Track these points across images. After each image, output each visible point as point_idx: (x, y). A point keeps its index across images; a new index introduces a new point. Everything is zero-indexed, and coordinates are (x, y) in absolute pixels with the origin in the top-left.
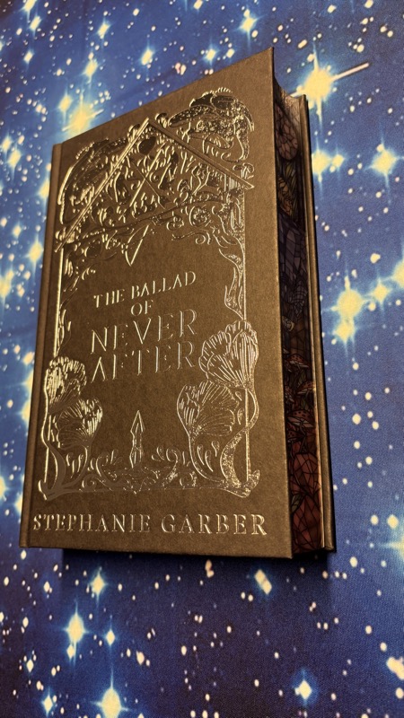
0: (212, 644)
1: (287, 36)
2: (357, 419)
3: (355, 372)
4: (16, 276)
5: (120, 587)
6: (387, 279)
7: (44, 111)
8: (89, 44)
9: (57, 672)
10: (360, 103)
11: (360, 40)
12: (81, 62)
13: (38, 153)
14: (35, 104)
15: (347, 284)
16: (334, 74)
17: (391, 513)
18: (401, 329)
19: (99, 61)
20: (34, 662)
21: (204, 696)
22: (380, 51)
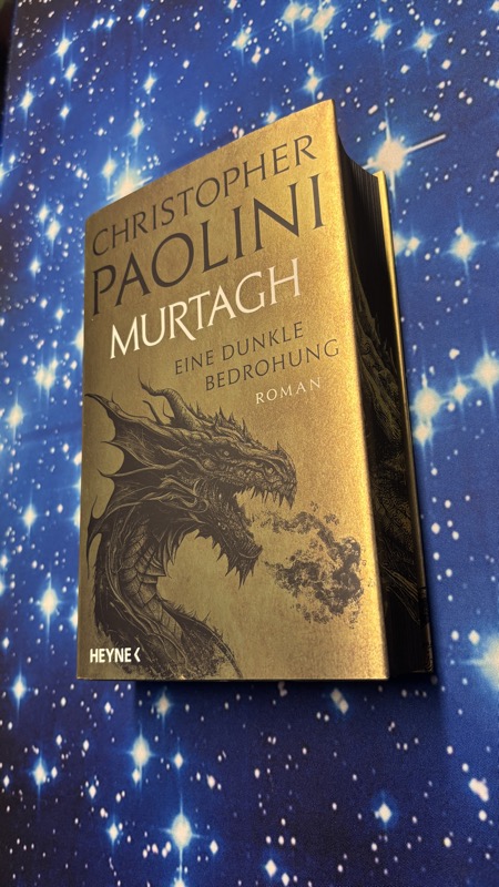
0: (287, 767)
1: (356, 100)
2: (436, 528)
3: (434, 477)
4: (60, 366)
5: (187, 708)
6: (467, 377)
7: (85, 176)
8: (134, 101)
9: (122, 798)
10: (436, 179)
11: (436, 107)
12: (126, 122)
13: (79, 225)
14: (74, 168)
15: (425, 382)
16: (408, 146)
17: (473, 628)
18: (482, 431)
19: (146, 120)
20: (97, 788)
21: (280, 821)
22: (458, 120)
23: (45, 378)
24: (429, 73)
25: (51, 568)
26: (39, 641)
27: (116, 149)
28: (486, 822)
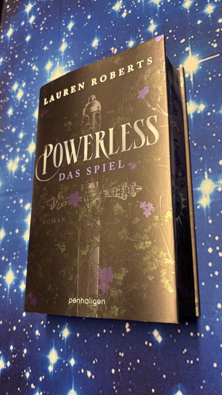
0: (129, 369)
1: (174, 36)
2: (210, 250)
3: (210, 224)
4: (21, 161)
5: (78, 335)
7: (37, 69)
8: (63, 34)
9: (43, 379)
10: (214, 76)
11: (215, 41)
12: (58, 43)
13: (34, 92)
14: (32, 65)
15: (206, 176)
16: (200, 59)
19: (68, 43)
20: (30, 373)
23: (12, 166)
24: (211, 24)
25: (11, 260)
26: (4, 297)
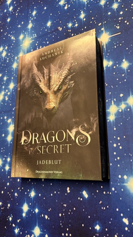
0: (69, 213)
1: (95, 21)
2: (115, 145)
3: (115, 131)
4: (5, 93)
5: (40, 195)
6: (125, 102)
7: (14, 39)
8: (30, 18)
9: (19, 221)
10: (118, 45)
11: (118, 25)
12: (27, 24)
13: (12, 53)
14: (11, 36)
15: (113, 103)
16: (110, 35)
17: (125, 174)
18: (129, 118)
19: (33, 23)
20: (12, 218)
21: (67, 229)
22: (124, 29)
27: (24, 31)
28: (127, 231)
